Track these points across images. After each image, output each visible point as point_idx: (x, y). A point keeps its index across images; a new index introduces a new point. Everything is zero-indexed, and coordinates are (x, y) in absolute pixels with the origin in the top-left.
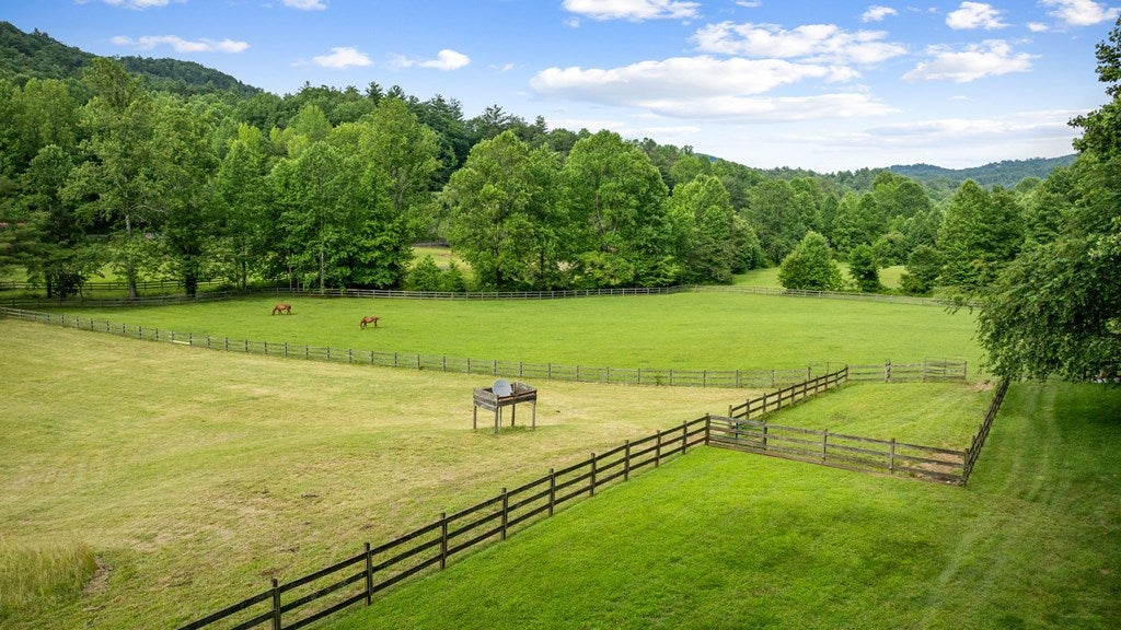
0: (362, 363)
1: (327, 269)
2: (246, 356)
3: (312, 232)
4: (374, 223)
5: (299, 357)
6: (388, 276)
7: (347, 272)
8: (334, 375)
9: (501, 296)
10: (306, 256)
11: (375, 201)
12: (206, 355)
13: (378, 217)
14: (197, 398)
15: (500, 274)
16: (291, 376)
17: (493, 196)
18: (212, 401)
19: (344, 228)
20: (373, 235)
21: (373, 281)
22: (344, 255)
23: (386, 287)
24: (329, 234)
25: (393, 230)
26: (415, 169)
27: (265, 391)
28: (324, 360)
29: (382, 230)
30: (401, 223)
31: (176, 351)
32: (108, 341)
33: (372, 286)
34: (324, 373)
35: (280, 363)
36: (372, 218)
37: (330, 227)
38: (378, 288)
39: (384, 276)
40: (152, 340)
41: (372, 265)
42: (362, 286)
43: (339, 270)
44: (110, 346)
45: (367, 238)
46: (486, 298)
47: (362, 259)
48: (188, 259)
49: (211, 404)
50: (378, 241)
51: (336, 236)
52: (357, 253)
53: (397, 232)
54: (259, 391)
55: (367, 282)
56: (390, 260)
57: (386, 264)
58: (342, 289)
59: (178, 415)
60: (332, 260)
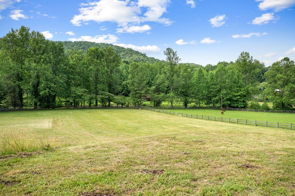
0: (234, 123)
1: (223, 101)
2: (197, 119)
3: (219, 91)
4: (238, 88)
5: (212, 120)
6: (242, 104)
7: (229, 102)
8: (223, 125)
9: (283, 112)
10: (217, 98)
11: (238, 82)
12: (185, 118)
13: (239, 87)
14: (179, 126)
15: (283, 104)
16: (209, 124)
17: (281, 78)
18: (183, 127)
19: (228, 90)
20: (238, 92)
21: (237, 105)
22: (228, 97)
23: (242, 108)
24: (224, 92)
25: (244, 90)
26: (252, 72)
27: (200, 126)
28: (221, 121)
29: (241, 90)
30: (247, 88)
31: (178, 117)
32: (163, 114)
33: (237, 107)
34: (220, 124)
35: (206, 121)
36: (237, 87)
37: (224, 90)
38: (239, 108)
39: (241, 104)
40: (173, 115)
41: (237, 101)
42: (234, 107)
43: (227, 102)
44: (163, 115)
45: (236, 93)
46: (278, 112)
47: (234, 99)
48: (185, 97)
49: (182, 128)
50: (239, 94)
51: (226, 92)
52: (232, 97)
53: (245, 91)
54: (197, 126)
55: (235, 106)
56: (243, 99)
57: (242, 101)
58: (228, 108)
59: (171, 129)
60: (225, 99)
